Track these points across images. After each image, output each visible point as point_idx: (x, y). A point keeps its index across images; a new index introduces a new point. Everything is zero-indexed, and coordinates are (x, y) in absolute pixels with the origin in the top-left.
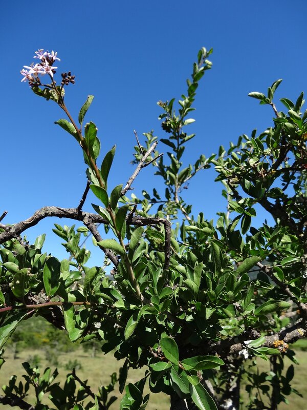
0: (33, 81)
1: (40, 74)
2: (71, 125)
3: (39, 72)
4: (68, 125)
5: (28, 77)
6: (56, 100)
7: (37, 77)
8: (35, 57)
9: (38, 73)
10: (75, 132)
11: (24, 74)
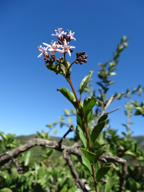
0: (48, 57)
1: (58, 52)
2: (72, 94)
3: (58, 50)
4: (68, 93)
5: (44, 54)
6: (64, 74)
7: (53, 54)
8: (53, 35)
9: (55, 51)
10: (75, 100)
11: (40, 50)
